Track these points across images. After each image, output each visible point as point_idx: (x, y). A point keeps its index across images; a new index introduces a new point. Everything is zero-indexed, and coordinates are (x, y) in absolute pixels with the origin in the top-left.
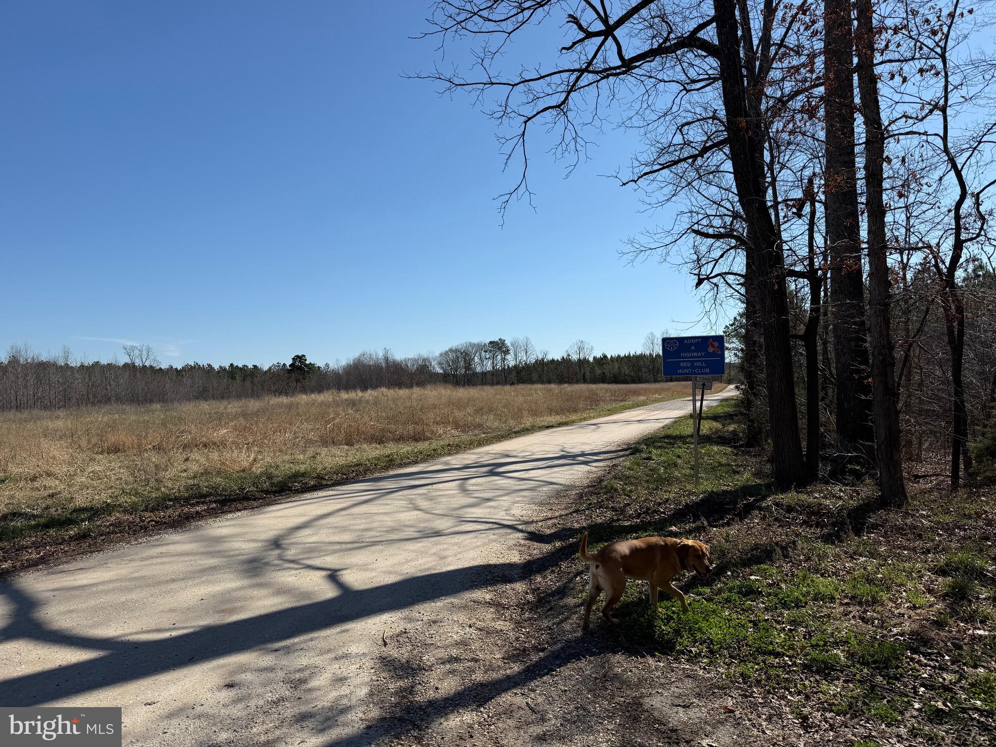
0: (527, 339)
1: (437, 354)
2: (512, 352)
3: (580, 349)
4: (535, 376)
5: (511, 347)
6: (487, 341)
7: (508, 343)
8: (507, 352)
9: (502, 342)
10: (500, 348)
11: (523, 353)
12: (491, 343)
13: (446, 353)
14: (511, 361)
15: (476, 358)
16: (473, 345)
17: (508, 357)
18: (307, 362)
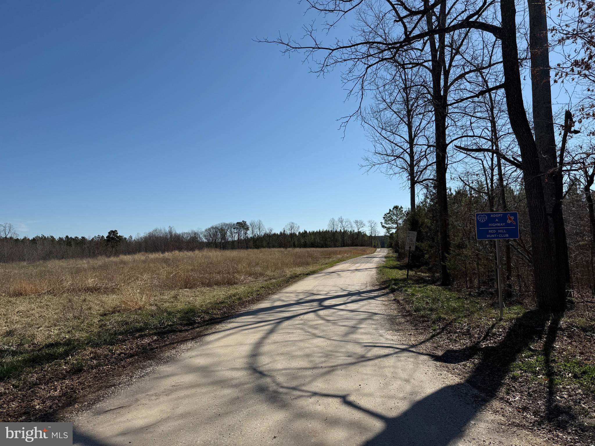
0: (260, 221)
1: (203, 230)
2: (250, 229)
3: (292, 227)
4: (265, 243)
5: (250, 226)
6: (235, 222)
7: (248, 223)
8: (247, 229)
9: (245, 223)
10: (243, 227)
11: (258, 230)
12: (238, 223)
13: (209, 229)
14: (250, 234)
15: (228, 232)
16: (226, 225)
17: (248, 232)
18: (118, 235)
